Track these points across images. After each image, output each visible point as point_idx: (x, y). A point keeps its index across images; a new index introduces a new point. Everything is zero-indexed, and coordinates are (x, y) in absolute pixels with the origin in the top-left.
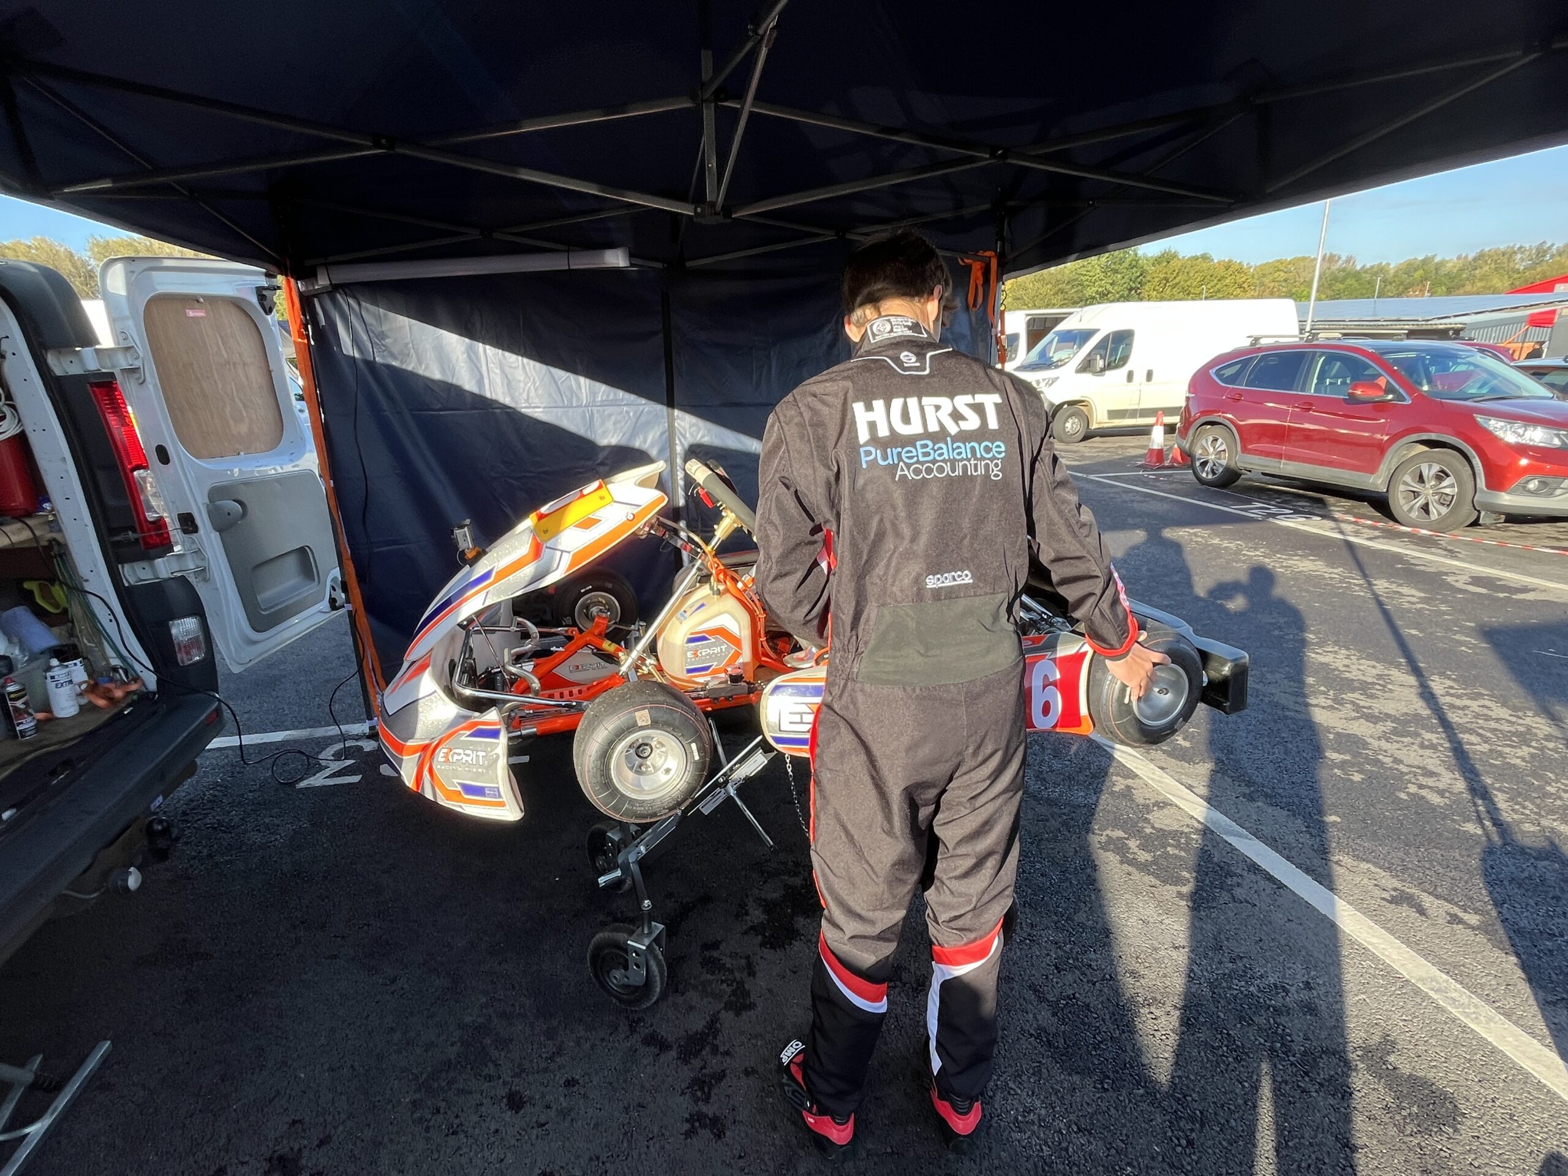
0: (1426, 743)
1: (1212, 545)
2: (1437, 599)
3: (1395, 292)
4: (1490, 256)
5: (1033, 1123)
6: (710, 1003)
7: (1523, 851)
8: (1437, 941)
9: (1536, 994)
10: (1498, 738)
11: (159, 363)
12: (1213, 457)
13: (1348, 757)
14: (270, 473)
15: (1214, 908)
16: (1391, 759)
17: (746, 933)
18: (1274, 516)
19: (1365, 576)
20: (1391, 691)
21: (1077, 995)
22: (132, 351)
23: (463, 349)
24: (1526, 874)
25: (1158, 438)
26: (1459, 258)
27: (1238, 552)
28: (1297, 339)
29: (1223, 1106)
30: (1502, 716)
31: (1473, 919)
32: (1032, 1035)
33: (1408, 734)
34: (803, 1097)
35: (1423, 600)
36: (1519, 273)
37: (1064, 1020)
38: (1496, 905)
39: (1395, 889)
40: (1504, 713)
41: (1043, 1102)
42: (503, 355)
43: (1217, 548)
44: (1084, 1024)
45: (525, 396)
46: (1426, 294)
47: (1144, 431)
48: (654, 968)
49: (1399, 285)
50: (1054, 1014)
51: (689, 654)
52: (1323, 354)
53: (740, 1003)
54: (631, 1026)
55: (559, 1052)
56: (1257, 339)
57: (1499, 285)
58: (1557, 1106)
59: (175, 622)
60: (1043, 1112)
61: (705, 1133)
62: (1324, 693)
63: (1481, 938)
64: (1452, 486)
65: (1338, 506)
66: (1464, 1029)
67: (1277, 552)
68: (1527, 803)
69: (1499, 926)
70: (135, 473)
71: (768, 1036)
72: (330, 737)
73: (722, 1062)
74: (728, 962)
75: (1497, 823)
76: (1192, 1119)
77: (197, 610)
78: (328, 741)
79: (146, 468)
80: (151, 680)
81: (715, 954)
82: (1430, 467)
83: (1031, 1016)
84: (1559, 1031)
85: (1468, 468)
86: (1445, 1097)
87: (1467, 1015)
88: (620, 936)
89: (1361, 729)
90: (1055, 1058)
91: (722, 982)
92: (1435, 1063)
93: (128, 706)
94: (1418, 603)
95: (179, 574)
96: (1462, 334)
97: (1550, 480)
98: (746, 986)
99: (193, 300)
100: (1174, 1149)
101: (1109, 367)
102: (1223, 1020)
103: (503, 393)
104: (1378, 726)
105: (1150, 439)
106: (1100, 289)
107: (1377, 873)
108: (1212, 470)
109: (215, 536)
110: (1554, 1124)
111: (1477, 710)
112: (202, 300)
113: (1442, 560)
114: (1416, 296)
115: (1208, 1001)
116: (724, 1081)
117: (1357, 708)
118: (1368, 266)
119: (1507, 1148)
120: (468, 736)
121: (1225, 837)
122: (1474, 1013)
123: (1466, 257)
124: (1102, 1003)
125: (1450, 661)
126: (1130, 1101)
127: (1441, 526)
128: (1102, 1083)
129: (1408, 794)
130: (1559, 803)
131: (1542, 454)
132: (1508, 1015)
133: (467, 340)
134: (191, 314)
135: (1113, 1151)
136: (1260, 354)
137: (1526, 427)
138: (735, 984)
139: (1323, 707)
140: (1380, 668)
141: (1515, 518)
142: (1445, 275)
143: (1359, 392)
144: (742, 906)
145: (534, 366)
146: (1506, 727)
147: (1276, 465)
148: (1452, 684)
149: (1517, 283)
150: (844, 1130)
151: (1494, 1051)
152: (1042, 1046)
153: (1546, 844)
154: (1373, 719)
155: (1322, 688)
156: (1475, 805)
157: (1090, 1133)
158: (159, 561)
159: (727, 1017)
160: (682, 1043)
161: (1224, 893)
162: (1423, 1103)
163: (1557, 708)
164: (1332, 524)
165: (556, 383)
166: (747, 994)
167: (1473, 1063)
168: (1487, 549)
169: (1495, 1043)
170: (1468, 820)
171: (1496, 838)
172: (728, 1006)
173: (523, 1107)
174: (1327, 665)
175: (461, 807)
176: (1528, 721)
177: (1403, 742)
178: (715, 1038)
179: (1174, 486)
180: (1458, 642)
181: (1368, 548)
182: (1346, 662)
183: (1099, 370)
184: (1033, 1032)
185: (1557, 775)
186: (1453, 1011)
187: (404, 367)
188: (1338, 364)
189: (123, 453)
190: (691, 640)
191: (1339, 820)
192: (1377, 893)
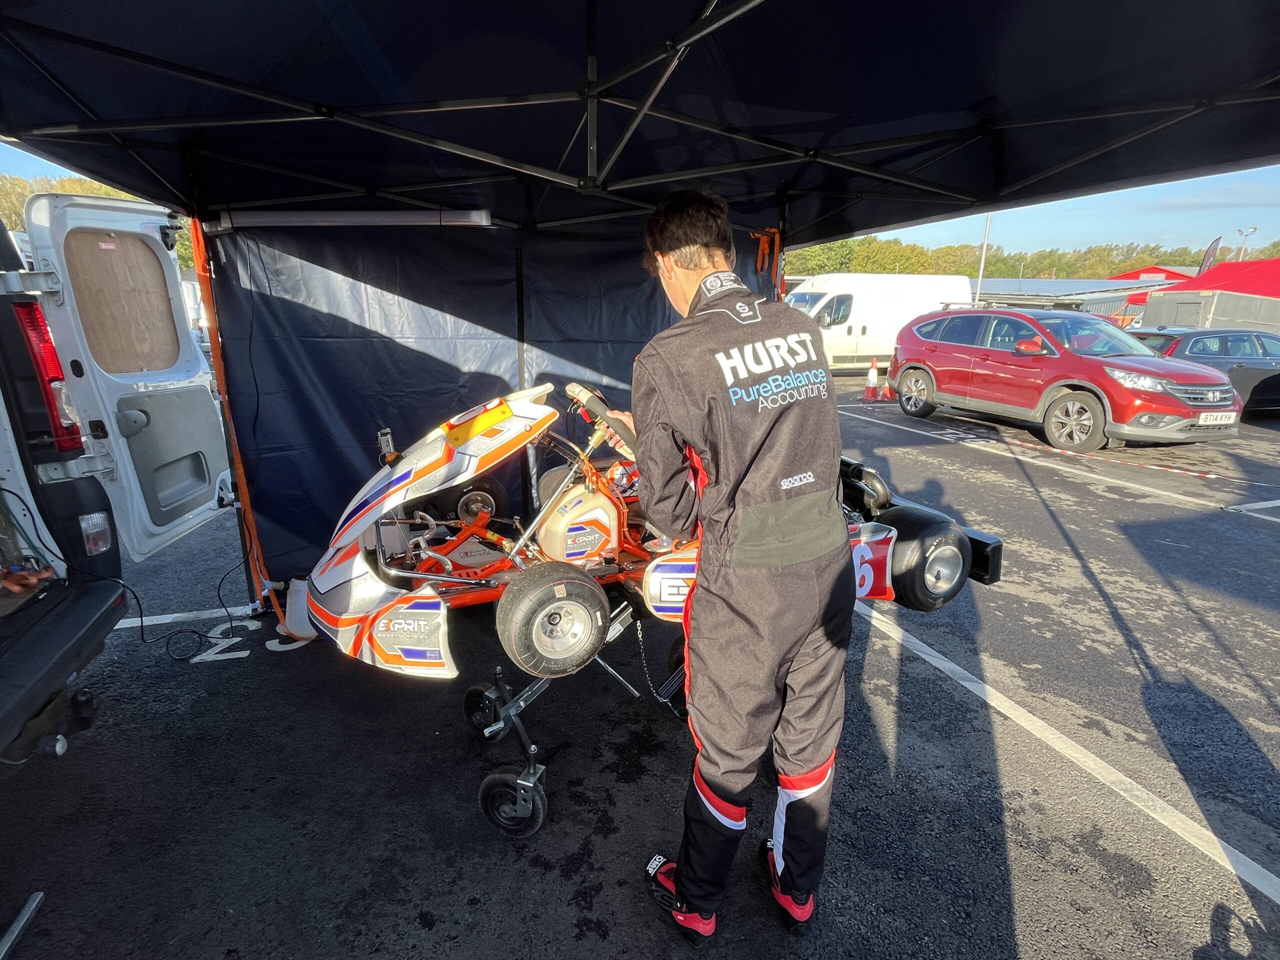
0: (1093, 609)
1: (921, 461)
2: (1086, 503)
3: (1031, 275)
4: (1096, 251)
5: (850, 909)
6: (581, 829)
7: (1168, 685)
8: (1120, 754)
9: (1192, 790)
10: (1141, 604)
11: (76, 287)
12: (916, 394)
13: (1040, 620)
14: (169, 387)
15: (960, 736)
16: (1070, 621)
17: (602, 771)
18: (963, 439)
19: (1033, 485)
20: (1063, 570)
21: (869, 807)
22: (53, 276)
23: (347, 287)
24: (1173, 703)
25: (873, 378)
26: (1074, 251)
27: (940, 466)
28: (971, 306)
29: (987, 886)
30: (1140, 588)
31: (1142, 737)
32: (840, 841)
33: (1079, 602)
34: (672, 899)
35: (1076, 504)
36: (1115, 264)
37: (862, 827)
38: (1156, 726)
39: (1086, 717)
40: (1142, 586)
41: (855, 891)
42: (382, 294)
43: (924, 463)
44: (878, 830)
45: (399, 328)
46: (1054, 277)
47: (863, 373)
48: (539, 802)
49: (1034, 269)
50: (854, 823)
51: (569, 542)
52: (995, 318)
53: (606, 827)
54: (518, 852)
55: (460, 877)
56: (947, 305)
57: (1102, 273)
58: (1217, 870)
59: (86, 517)
60: (857, 899)
61: (592, 935)
62: (1017, 572)
63: (1149, 751)
64: (1089, 419)
65: (1007, 433)
66: (1148, 817)
67: (969, 467)
68: (1166, 651)
69: (1160, 742)
70: (52, 384)
71: (634, 854)
72: (216, 619)
73: (598, 877)
74: (591, 794)
75: (1148, 666)
76: (967, 897)
77: (105, 507)
78: (215, 622)
79: (62, 380)
80: (61, 568)
81: (580, 789)
82: (1074, 404)
83: (837, 825)
84: (1210, 815)
85: (1100, 405)
86: (1141, 868)
87: (1148, 807)
88: (510, 777)
89: (1046, 599)
90: (859, 857)
91: (589, 811)
92: (1130, 844)
93: (42, 592)
94: (1074, 505)
95: (89, 474)
96: (1081, 307)
97: (1156, 416)
98: (609, 814)
99: (106, 234)
100: (957, 921)
101: (834, 322)
102: (979, 821)
103: (381, 325)
104: (1058, 597)
105: (867, 379)
106: (819, 263)
107: (1072, 706)
108: (915, 404)
109: (123, 442)
110: (1217, 883)
111: (1124, 583)
112: (113, 235)
113: (1085, 474)
114: (1046, 278)
115: (966, 806)
116: (602, 892)
117: (1042, 584)
118: (1013, 254)
119: (1188, 902)
120: (408, 608)
121: (961, 682)
122: (1153, 805)
123: (1080, 251)
124: (889, 812)
125: (1101, 548)
126: (920, 887)
127: (1082, 449)
128: (897, 874)
129: (1085, 646)
130: (1187, 650)
131: (1149, 397)
132: (1175, 806)
133: (351, 280)
134: (103, 246)
135: (913, 926)
136: (950, 317)
137: (1139, 377)
138: (600, 813)
139: (1018, 583)
140: (1053, 554)
141: (1132, 444)
142: (1065, 264)
143: (1023, 348)
144: (597, 749)
145: (408, 303)
146: (1145, 596)
147: (963, 401)
148: (1105, 565)
149: (1114, 272)
150: (709, 924)
151: (1170, 832)
152: (849, 849)
153: (1183, 680)
154: (1054, 592)
155: (1015, 569)
156: (1132, 653)
157: (894, 913)
158: (72, 464)
159: (597, 839)
160: (563, 863)
161: (966, 725)
162: (1127, 874)
163: (1178, 582)
164: (1005, 446)
165: (426, 317)
166: (611, 820)
167: (1156, 842)
168: (1114, 466)
169: (1170, 827)
170: (1128, 665)
171: (1149, 678)
172: (597, 831)
173: (434, 924)
174: (1016, 551)
175: (400, 668)
176: (1159, 591)
177: (1076, 608)
178: (589, 857)
179: (886, 416)
180: (1104, 534)
181: (1033, 464)
182: (1029, 549)
183: (826, 325)
184: (840, 838)
185: (1184, 630)
186: (1138, 804)
187: (295, 300)
188: (1007, 326)
189: (41, 365)
190: (571, 530)
191: (1040, 667)
192: (1075, 720)
